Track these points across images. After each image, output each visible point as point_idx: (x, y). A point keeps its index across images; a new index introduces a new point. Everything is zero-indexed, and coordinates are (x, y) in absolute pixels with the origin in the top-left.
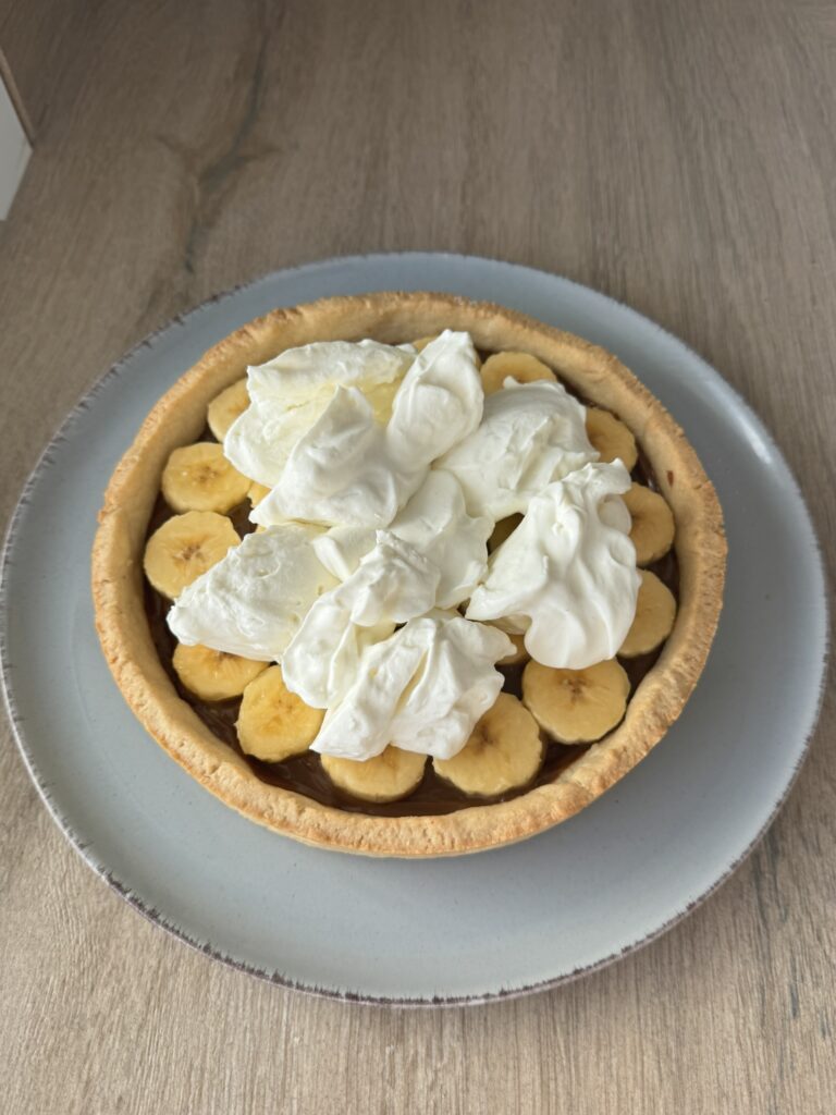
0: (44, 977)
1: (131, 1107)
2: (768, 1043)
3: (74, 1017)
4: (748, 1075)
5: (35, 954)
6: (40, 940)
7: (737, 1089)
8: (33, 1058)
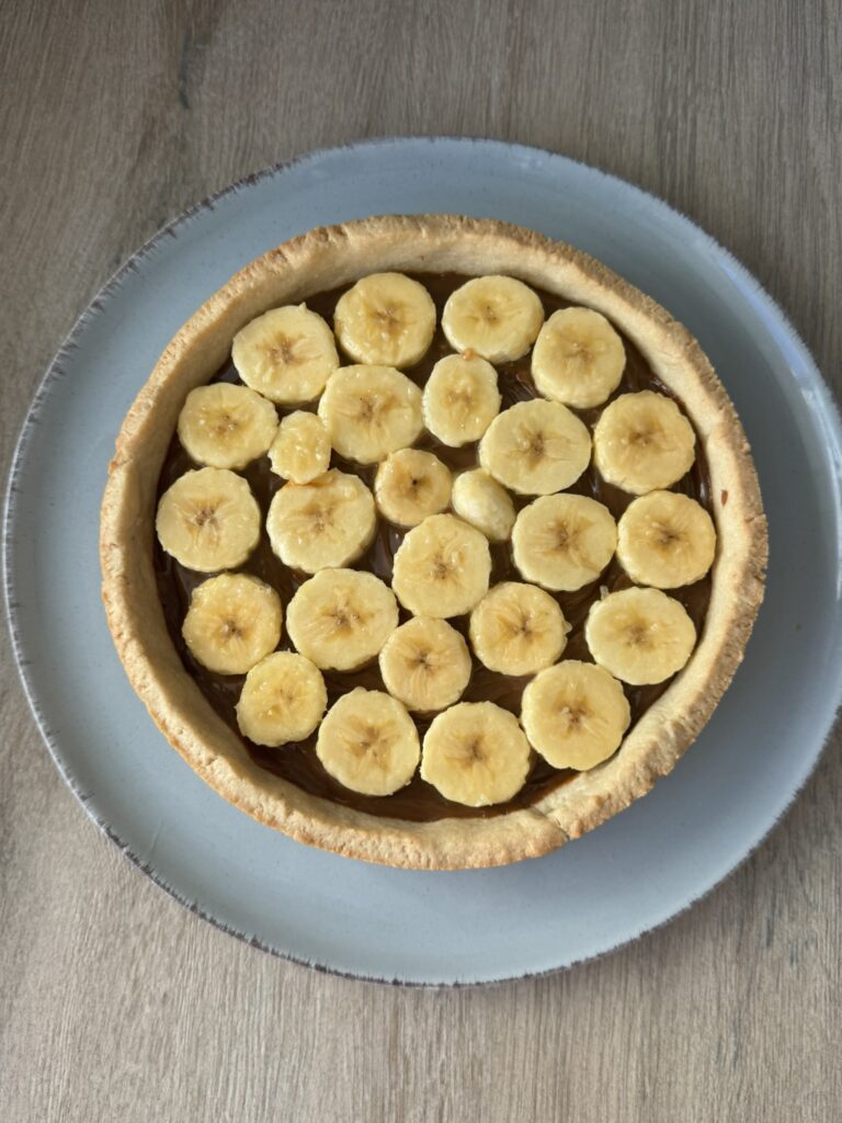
0: (89, 891)
1: (175, 1003)
2: (740, 967)
3: (119, 926)
4: (719, 993)
5: (79, 871)
6: (82, 859)
7: (708, 1004)
8: (85, 959)
